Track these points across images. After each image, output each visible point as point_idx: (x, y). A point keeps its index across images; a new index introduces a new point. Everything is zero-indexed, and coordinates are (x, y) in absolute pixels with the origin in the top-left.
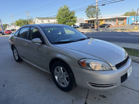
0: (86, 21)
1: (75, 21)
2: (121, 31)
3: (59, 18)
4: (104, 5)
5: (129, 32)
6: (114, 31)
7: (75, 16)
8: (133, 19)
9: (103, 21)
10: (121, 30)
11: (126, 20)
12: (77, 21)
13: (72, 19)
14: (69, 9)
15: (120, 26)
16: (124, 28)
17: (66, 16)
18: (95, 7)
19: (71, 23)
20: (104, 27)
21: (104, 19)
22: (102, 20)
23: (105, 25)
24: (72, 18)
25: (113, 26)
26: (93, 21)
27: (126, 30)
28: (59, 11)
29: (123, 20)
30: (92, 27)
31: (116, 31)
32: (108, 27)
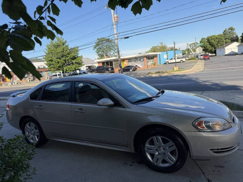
0: (99, 63)
1: (80, 64)
2: (157, 75)
3: (50, 59)
4: (127, 38)
5: (170, 75)
6: (147, 76)
7: (79, 56)
8: (165, 56)
9: (126, 61)
10: (157, 73)
11: (156, 58)
12: (83, 64)
13: (75, 60)
14: (66, 44)
15: (151, 68)
16: (160, 71)
17: (63, 56)
18: (108, 40)
19: (74, 66)
20: (128, 70)
21: (127, 59)
22: (124, 60)
23: (129, 68)
24: (74, 58)
25: (140, 68)
26: (110, 63)
27: (163, 73)
28: (49, 48)
29: (153, 58)
30: (110, 71)
31: (150, 75)
32: (135, 71)
